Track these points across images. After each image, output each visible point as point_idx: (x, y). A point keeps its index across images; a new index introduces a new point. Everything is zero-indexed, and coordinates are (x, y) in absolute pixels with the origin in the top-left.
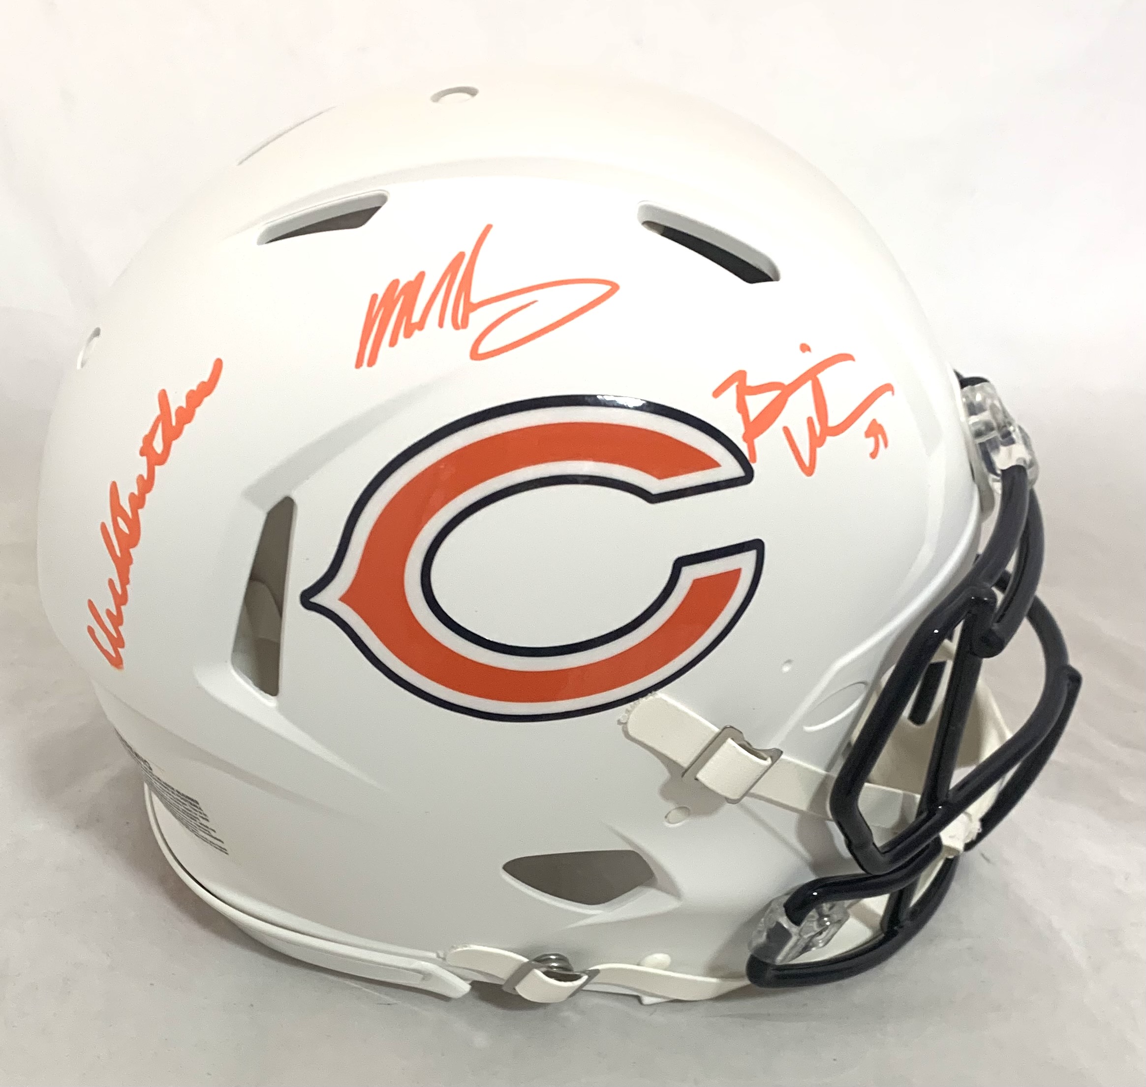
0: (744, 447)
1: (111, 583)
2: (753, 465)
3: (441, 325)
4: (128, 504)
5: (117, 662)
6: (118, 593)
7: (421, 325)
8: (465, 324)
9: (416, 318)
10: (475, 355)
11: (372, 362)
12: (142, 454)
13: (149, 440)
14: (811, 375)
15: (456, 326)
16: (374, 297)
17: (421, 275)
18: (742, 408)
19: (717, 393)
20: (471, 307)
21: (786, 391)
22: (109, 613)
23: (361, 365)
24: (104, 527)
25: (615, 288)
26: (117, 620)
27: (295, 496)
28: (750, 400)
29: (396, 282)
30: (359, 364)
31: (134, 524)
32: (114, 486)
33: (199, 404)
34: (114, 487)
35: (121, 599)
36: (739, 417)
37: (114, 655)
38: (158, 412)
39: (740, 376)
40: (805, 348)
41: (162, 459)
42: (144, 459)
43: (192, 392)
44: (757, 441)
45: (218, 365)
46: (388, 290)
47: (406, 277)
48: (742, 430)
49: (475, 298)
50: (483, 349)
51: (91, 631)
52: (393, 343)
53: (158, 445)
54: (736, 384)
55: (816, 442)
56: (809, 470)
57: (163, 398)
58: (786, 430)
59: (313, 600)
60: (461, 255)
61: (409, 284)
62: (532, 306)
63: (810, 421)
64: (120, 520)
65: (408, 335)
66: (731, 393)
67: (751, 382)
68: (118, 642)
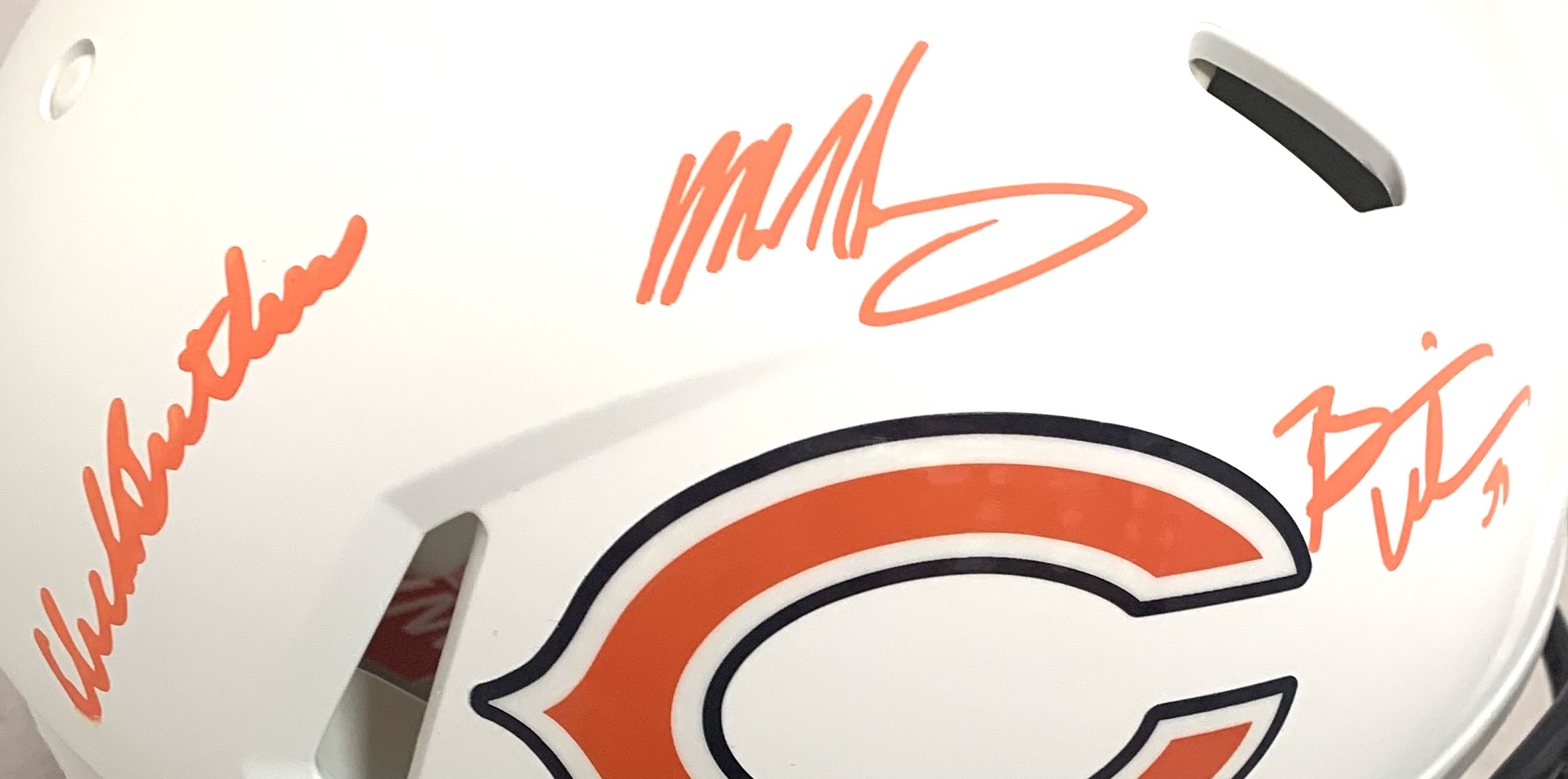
0: (1304, 525)
1: (95, 579)
2: (1312, 555)
3: (812, 243)
4: (146, 452)
5: (91, 709)
6: (108, 602)
7: (773, 237)
8: (857, 252)
9: (765, 221)
10: (869, 315)
11: (670, 296)
12: (185, 362)
13: (199, 341)
14: (1429, 394)
15: (840, 253)
16: (688, 161)
17: (784, 133)
18: (1316, 455)
19: (1280, 429)
20: (874, 216)
21: (1391, 421)
22: (82, 625)
23: (649, 299)
24: (89, 477)
25: (1139, 210)
26: (101, 644)
27: (487, 515)
28: (1331, 439)
29: (732, 139)
30: (644, 296)
31: (156, 492)
32: (118, 409)
33: (312, 300)
34: (118, 412)
35: (113, 614)
36: (1309, 470)
37: (85, 696)
38: (221, 291)
39: (1324, 396)
40: (1429, 340)
41: (228, 387)
42: (188, 376)
43: (297, 269)
44: (1329, 516)
45: (357, 232)
46: (717, 149)
47: (754, 132)
48: (1309, 495)
49: (882, 200)
50: (885, 304)
51: (39, 636)
52: (715, 264)
53: (219, 357)
54: (1315, 410)
55: (1416, 510)
56: (1392, 560)
57: (235, 264)
58: (1376, 494)
59: (495, 703)
60: (864, 103)
61: (758, 145)
62: (986, 229)
63: (1414, 474)
64: (126, 478)
65: (747, 253)
66: (1304, 428)
67: (1340, 408)
68: (97, 678)
